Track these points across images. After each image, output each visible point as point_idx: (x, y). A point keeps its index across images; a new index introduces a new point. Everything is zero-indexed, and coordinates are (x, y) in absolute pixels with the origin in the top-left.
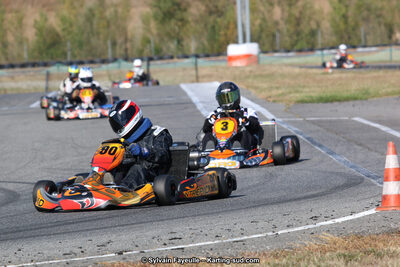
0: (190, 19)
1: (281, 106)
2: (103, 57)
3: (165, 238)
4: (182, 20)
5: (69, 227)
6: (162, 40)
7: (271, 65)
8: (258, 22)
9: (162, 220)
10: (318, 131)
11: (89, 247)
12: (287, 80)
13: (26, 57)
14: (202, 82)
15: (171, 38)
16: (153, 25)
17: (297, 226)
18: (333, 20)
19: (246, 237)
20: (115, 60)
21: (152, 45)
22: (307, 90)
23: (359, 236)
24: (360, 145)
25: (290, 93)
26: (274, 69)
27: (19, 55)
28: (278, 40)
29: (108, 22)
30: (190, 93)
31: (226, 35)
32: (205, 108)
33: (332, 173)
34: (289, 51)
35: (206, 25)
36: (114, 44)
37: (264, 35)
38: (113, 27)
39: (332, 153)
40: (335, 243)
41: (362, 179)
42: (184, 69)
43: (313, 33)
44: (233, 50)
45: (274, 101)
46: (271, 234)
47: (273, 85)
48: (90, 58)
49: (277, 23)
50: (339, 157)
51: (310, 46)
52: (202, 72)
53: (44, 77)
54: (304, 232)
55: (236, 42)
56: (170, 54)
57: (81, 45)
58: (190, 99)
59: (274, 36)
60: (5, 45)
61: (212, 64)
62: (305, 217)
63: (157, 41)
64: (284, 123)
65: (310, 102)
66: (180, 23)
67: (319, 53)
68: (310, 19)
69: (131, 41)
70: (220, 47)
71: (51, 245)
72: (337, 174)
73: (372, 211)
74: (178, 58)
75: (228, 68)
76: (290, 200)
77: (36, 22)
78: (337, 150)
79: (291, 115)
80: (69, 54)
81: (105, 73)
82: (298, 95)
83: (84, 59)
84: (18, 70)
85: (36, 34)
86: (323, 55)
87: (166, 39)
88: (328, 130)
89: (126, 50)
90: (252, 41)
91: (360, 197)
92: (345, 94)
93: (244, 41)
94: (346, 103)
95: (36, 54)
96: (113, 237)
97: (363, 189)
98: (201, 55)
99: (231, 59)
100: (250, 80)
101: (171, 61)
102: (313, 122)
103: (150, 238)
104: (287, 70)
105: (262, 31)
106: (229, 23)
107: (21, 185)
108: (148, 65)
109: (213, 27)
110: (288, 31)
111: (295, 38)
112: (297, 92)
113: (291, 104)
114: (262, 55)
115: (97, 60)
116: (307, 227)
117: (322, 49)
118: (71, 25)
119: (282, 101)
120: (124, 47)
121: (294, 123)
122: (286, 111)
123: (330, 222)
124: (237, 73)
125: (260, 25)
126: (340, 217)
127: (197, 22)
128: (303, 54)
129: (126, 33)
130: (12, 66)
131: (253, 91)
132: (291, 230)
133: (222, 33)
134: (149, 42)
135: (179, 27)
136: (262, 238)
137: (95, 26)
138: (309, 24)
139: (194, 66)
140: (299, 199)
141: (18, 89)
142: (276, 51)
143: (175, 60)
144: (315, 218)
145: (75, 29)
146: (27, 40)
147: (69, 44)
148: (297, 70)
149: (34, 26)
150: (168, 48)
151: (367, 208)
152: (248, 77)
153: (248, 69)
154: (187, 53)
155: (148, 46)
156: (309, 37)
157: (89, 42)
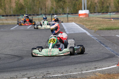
0: (67, 2)
1: (93, 31)
2: (38, 14)
3: (45, 73)
4: (64, 2)
5: (15, 69)
6: (57, 8)
7: (93, 17)
8: (89, 3)
9: (46, 67)
10: (104, 39)
11: (19, 75)
12: (97, 22)
13: (12, 13)
14: (69, 22)
15: (60, 7)
16: (54, 3)
17: (89, 70)
18: (115, 3)
19: (71, 74)
20: (41, 14)
21: (54, 10)
22: (102, 26)
23: (109, 74)
24: (117, 44)
25: (96, 27)
26: (94, 19)
27: (10, 12)
28: (96, 9)
29: (40, 2)
30: (64, 26)
31: (79, 7)
32: (68, 31)
33: (106, 53)
34: (99, 13)
35: (72, 4)
36: (41, 9)
37: (91, 7)
38: (41, 4)
39: (107, 47)
40: (101, 76)
41: (115, 55)
42: (64, 18)
43: (108, 7)
44: (81, 12)
45: (91, 29)
46: (80, 72)
47: (92, 24)
48: (33, 14)
49: (96, 3)
50: (109, 48)
51: (107, 11)
52: (70, 19)
53: (17, 19)
54: (91, 72)
55: (82, 9)
56: (60, 13)
57: (30, 9)
58: (64, 28)
59: (95, 8)
60: (5, 9)
61: (73, 16)
62: (93, 67)
63: (56, 9)
64: (93, 36)
65: (103, 30)
66: (63, 3)
67: (109, 13)
68: (107, 2)
69: (47, 8)
70: (77, 11)
71: (7, 75)
72: (107, 53)
73: (115, 66)
74: (62, 14)
75: (78, 18)
76: (89, 62)
77: (16, 1)
78: (109, 46)
79: (96, 34)
80: (26, 12)
81: (37, 18)
82: (99, 27)
83: (31, 14)
84: (9, 17)
85: (15, 5)
86: (110, 14)
87: (59, 8)
88: (107, 39)
89: (46, 11)
90: (87, 9)
91: (113, 61)
92: (115, 27)
93: (85, 9)
94: (115, 30)
95: (15, 12)
96: (28, 73)
97: (114, 58)
98: (70, 13)
99: (80, 15)
100: (85, 22)
101: (60, 15)
102: (103, 36)
103: (40, 73)
104: (98, 19)
105: (91, 6)
106: (80, 3)
107: (2, 55)
108: (52, 16)
109: (74, 5)
110: (100, 6)
111: (102, 8)
112: (99, 26)
113: (97, 30)
114: (90, 14)
115: (35, 14)
116: (92, 71)
117: (111, 13)
118: (27, 3)
119: (94, 29)
120: (45, 10)
121: (96, 37)
122: (94, 32)
123: (101, 69)
124: (81, 19)
125: (90, 4)
126: (104, 68)
127: (69, 2)
128: (104, 14)
129: (46, 6)
130: (7, 16)
131: (85, 26)
132: (87, 72)
133: (77, 6)
134: (53, 9)
135: (63, 4)
136: (77, 74)
137: (35, 3)
138: (106, 4)
139: (67, 17)
140: (92, 61)
141: (8, 23)
142: (95, 13)
143: (61, 15)
144: (96, 68)
145: (29, 4)
146: (12, 7)
147: (26, 9)
148: (101, 19)
149: (15, 3)
150: (59, 11)
151: (114, 65)
152: (84, 21)
153: (85, 18)
154: (65, 13)
155: (53, 10)
156: (106, 8)
157: (33, 8)
